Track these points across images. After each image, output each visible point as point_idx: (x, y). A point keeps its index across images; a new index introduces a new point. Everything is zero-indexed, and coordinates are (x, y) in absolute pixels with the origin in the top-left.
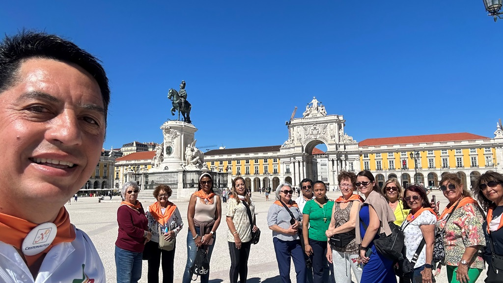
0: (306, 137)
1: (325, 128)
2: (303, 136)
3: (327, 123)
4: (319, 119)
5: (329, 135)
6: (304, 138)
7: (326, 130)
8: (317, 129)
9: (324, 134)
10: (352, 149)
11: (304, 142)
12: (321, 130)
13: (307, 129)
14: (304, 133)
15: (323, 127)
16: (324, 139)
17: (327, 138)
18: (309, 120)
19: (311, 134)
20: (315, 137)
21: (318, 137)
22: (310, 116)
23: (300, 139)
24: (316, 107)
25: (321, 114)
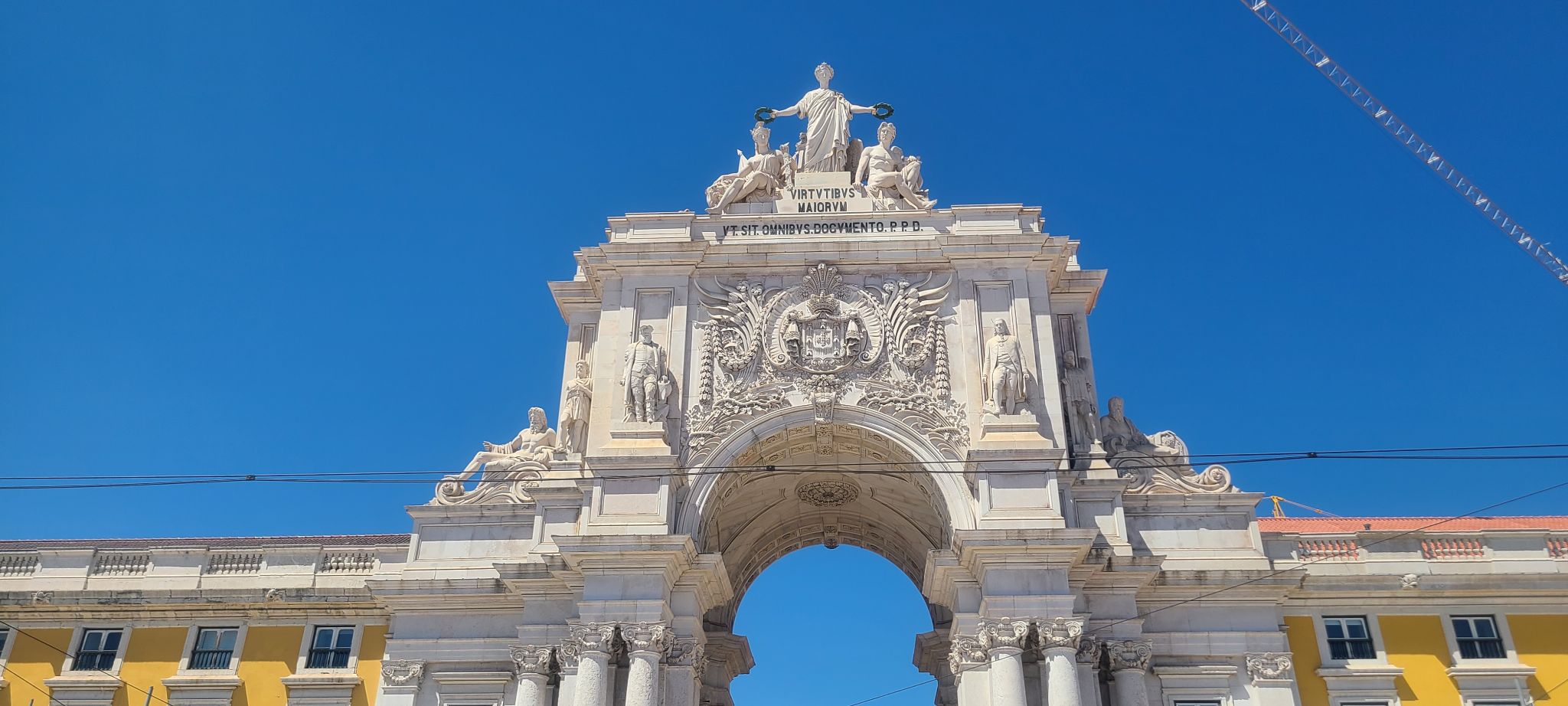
0: (724, 388)
1: (927, 313)
2: (689, 384)
4: (864, 234)
5: (963, 386)
6: (703, 402)
7: (940, 337)
8: (846, 323)
9: (910, 369)
10: (1198, 549)
11: (704, 435)
12: (888, 328)
13: (746, 318)
14: (707, 354)
15: (907, 302)
16: (920, 425)
17: (944, 413)
18: (770, 236)
19: (774, 367)
20: (819, 394)
21: (852, 397)
22: (786, 205)
23: (656, 393)
24: (834, 145)
25: (890, 201)
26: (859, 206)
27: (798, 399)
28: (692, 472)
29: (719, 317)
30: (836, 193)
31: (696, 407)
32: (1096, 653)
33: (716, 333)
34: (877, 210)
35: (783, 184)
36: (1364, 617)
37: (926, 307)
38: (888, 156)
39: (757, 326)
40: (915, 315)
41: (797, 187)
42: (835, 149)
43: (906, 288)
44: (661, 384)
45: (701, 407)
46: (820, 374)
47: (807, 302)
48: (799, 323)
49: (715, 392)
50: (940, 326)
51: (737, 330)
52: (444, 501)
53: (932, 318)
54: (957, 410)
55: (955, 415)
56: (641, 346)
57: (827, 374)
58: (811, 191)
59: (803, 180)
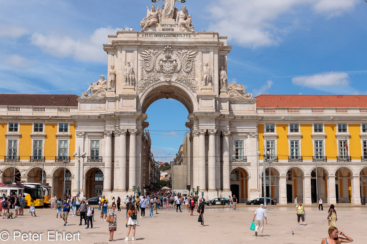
0: (146, 76)
1: (190, 60)
2: (139, 74)
3: (195, 47)
4: (178, 37)
5: (198, 77)
6: (141, 79)
7: (194, 65)
8: (173, 61)
9: (187, 73)
10: (243, 111)
11: (142, 87)
12: (182, 63)
13: (150, 59)
14: (142, 68)
15: (187, 56)
16: (188, 85)
17: (193, 83)
18: (156, 37)
19: (157, 71)
20: (167, 78)
21: (173, 79)
22: (159, 29)
23: (132, 79)
24: (171, 11)
25: (184, 28)
26: (177, 30)
27: (162, 79)
28: (140, 95)
29: (144, 58)
30: (171, 25)
31: (140, 80)
32: (219, 133)
33: (144, 63)
34: (181, 31)
35: (158, 22)
36: (274, 124)
37: (191, 58)
38: (184, 15)
39: (153, 61)
40: (188, 59)
41: (162, 23)
42: (171, 12)
43: (186, 53)
44: (133, 76)
45: (141, 80)
46: (167, 73)
47: (164, 55)
48: (163, 61)
49: (144, 77)
50: (193, 62)
51: (148, 62)
52: (84, 97)
53: (192, 60)
54: (196, 82)
55: (196, 83)
56: (128, 67)
57: (169, 73)
58: (165, 25)
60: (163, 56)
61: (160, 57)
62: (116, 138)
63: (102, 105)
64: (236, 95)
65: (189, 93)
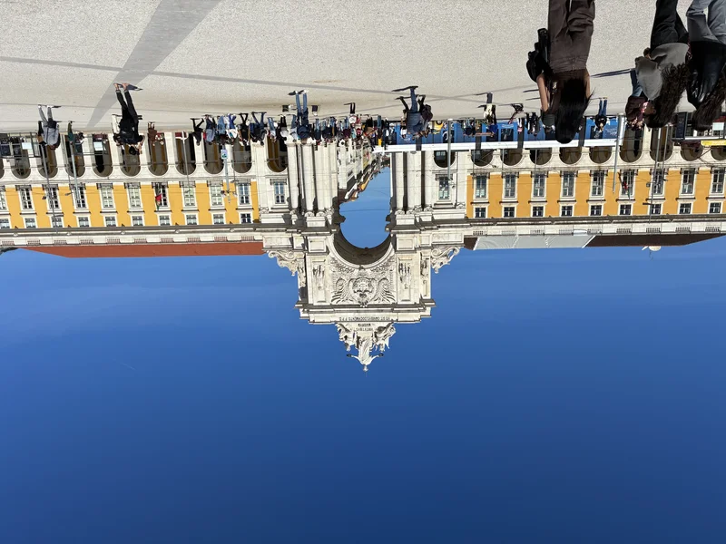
0: (387, 275)
1: (338, 294)
2: (395, 276)
3: (332, 306)
4: (354, 317)
5: (329, 275)
7: (335, 288)
8: (357, 291)
10: (277, 238)
11: (391, 262)
12: (347, 290)
13: (383, 293)
14: (392, 283)
15: (343, 298)
16: (340, 265)
17: (334, 268)
18: (378, 317)
19: (375, 280)
20: (364, 272)
21: (356, 271)
22: (374, 326)
24: (363, 345)
25: (348, 327)
26: (354, 326)
27: (368, 271)
28: (393, 253)
29: (389, 294)
30: (361, 330)
32: (302, 211)
33: (390, 289)
34: (350, 324)
35: (375, 333)
38: (348, 341)
39: (380, 291)
40: (341, 293)
42: (362, 343)
43: (343, 301)
44: (402, 274)
45: (392, 270)
46: (364, 278)
47: (367, 298)
48: (369, 291)
49: (389, 273)
51: (385, 290)
52: (457, 248)
54: (331, 269)
56: (407, 284)
57: (362, 278)
58: (367, 330)
59: (370, 334)
60: (369, 296)
61: (373, 295)
62: (418, 203)
63: (436, 240)
64: (286, 255)
65: (338, 257)
